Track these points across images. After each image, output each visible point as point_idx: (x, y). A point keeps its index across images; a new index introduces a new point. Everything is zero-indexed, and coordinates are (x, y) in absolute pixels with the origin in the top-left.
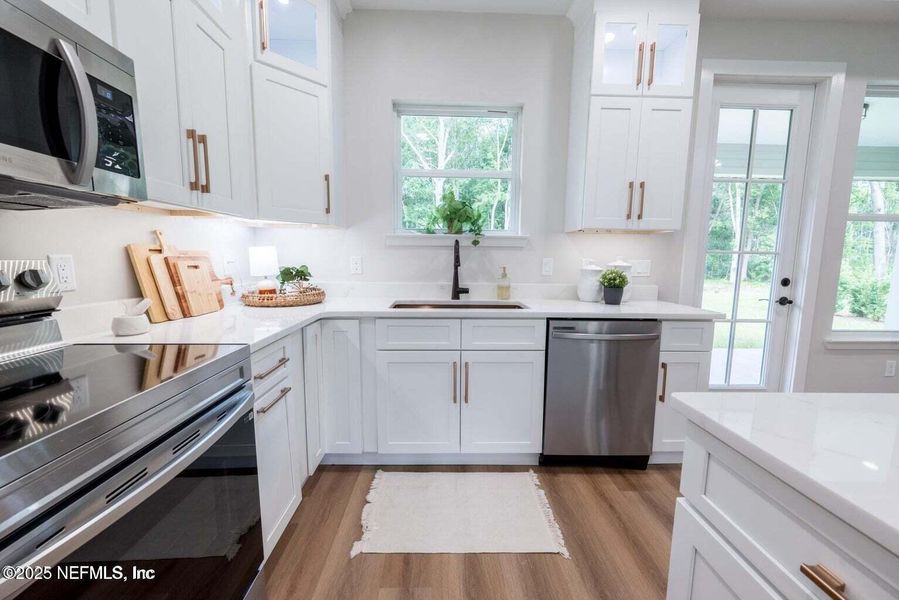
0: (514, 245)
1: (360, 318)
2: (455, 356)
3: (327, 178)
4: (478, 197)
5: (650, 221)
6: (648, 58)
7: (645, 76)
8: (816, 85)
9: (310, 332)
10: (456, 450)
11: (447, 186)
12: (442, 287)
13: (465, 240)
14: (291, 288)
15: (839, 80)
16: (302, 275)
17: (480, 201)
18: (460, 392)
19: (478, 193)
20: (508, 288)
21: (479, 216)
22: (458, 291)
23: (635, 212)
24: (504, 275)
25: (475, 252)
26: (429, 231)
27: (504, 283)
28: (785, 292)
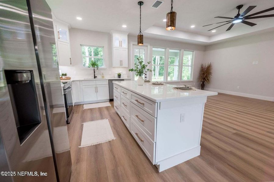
0: (104, 69)
1: (79, 81)
2: (95, 86)
3: (70, 58)
4: (100, 53)
5: (124, 66)
6: (121, 43)
7: (121, 45)
8: (147, 46)
9: (72, 83)
10: (97, 100)
11: (89, 49)
12: (92, 77)
13: (96, 69)
14: (64, 77)
15: (149, 47)
16: (65, 75)
17: (101, 54)
18: (97, 91)
19: (100, 51)
20: (104, 76)
21: (98, 65)
22: (95, 77)
23: (121, 65)
24: (103, 74)
25: (97, 70)
26: (89, 67)
27: (103, 75)
28: (146, 76)
